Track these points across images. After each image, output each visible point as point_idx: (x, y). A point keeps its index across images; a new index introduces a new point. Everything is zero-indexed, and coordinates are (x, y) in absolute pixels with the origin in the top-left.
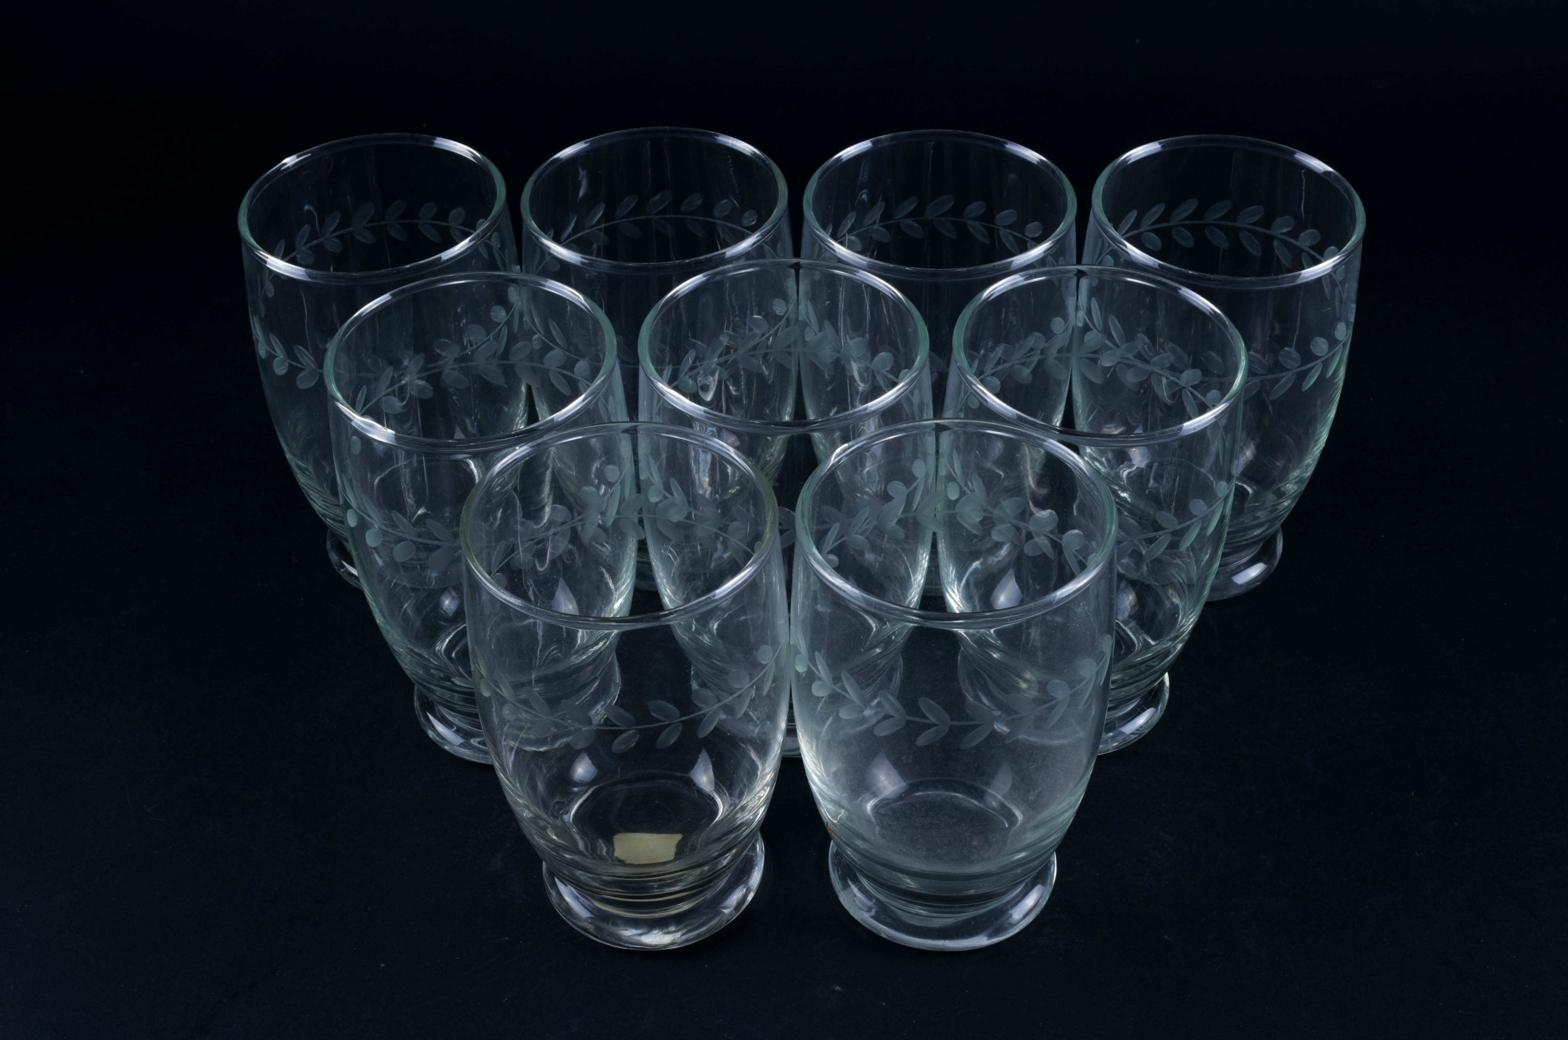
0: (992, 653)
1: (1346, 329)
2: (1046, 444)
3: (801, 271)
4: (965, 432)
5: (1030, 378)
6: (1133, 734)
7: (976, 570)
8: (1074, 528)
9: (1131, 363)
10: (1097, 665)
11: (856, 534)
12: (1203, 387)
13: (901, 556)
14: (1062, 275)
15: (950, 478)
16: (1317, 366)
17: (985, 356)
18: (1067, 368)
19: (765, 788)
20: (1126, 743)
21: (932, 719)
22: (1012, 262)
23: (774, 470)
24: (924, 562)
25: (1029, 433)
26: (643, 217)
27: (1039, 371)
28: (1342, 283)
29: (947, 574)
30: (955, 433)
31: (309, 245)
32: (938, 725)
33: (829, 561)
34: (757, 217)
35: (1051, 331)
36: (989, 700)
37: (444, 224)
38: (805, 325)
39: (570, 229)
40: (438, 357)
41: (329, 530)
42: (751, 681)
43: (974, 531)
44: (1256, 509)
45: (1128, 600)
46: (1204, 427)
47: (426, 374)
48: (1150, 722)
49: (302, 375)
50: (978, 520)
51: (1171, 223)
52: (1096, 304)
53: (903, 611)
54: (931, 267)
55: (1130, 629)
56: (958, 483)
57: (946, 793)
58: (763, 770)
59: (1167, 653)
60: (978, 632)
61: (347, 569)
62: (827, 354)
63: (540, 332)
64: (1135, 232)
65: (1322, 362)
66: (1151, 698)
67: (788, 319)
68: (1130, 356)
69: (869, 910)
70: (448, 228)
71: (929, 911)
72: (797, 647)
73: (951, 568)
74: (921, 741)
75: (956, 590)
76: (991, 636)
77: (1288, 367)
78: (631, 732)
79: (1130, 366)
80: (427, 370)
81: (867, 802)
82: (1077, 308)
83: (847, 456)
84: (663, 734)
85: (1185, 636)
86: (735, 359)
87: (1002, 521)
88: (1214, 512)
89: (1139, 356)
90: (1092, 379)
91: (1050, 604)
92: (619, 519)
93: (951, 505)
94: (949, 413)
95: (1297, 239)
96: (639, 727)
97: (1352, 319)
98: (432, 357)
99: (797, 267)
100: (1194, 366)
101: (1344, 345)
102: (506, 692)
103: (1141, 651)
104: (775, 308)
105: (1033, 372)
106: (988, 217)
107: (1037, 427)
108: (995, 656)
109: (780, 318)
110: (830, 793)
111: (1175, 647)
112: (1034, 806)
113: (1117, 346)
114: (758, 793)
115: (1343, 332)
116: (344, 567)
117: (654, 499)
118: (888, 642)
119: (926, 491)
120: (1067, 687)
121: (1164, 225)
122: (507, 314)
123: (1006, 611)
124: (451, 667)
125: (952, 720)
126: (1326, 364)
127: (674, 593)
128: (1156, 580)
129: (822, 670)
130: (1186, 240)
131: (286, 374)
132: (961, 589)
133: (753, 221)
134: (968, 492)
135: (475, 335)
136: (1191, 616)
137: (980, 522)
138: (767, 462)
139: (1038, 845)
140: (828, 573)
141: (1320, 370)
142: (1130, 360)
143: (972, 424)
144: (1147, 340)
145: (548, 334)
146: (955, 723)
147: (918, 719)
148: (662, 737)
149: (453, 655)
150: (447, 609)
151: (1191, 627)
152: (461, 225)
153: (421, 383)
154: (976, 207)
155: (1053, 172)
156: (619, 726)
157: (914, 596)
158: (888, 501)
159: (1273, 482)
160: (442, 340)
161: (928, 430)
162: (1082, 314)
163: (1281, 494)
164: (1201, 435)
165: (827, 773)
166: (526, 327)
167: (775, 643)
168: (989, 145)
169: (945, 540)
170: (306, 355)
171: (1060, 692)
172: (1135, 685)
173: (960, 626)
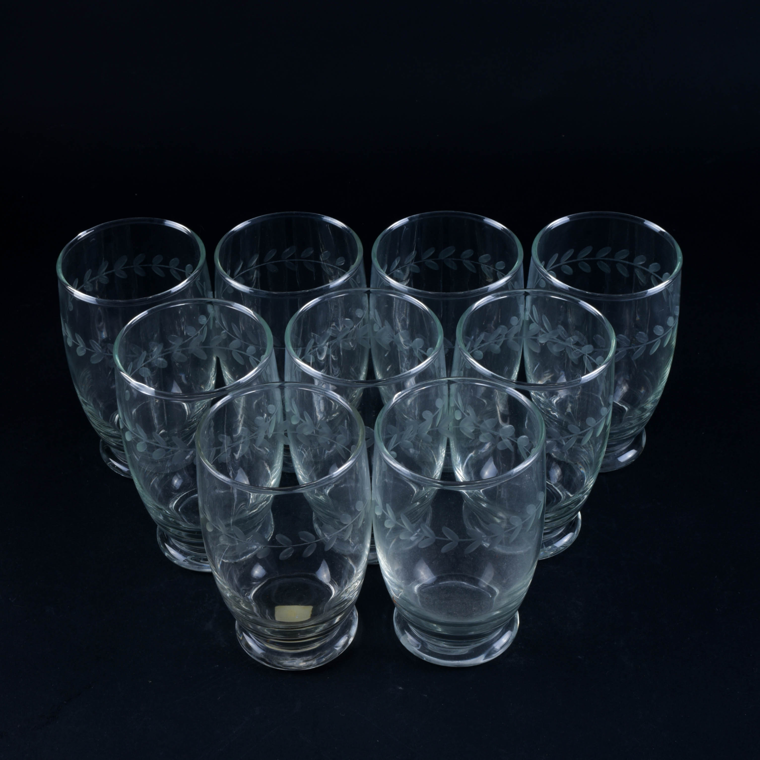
0: (482, 504)
1: (673, 320)
2: (507, 390)
3: (371, 294)
4: (464, 384)
5: (499, 351)
6: (561, 546)
7: (472, 457)
8: (523, 434)
9: (555, 341)
10: (536, 508)
11: (406, 440)
12: (593, 354)
13: (430, 451)
14: (516, 295)
15: (456, 408)
16: (657, 342)
17: (474, 340)
18: (520, 344)
19: (358, 581)
20: (558, 552)
21: (449, 538)
22: (488, 288)
23: (357, 402)
24: (443, 453)
25: (498, 384)
26: (279, 261)
27: (505, 346)
28: (672, 293)
29: (456, 461)
30: (459, 384)
31: (91, 280)
32: (452, 541)
33: (392, 455)
34: (344, 261)
35: (511, 325)
36: (480, 529)
37: (167, 267)
38: (373, 323)
39: (239, 268)
40: (171, 345)
41: (101, 440)
42: (352, 520)
43: (470, 437)
44: (629, 419)
45: (557, 473)
46: (595, 377)
47: (164, 354)
48: (570, 540)
49: (94, 356)
50: (472, 431)
51: (578, 260)
52: (535, 309)
53: (432, 481)
54: (443, 292)
55: (559, 489)
56: (461, 411)
57: (458, 582)
58: (357, 570)
59: (579, 501)
60: (473, 492)
61: (112, 462)
62: (386, 340)
63: (225, 329)
64: (558, 265)
65: (661, 339)
66: (571, 527)
67: (364, 320)
68: (555, 337)
69: (418, 646)
70: (169, 269)
71: (450, 645)
72: (376, 501)
73: (458, 457)
74: (444, 550)
75: (461, 469)
76: (481, 494)
77: (642, 342)
78: (290, 548)
79: (555, 343)
80: (164, 352)
81: (415, 586)
82: (525, 309)
83: (400, 398)
84: (306, 549)
85: (588, 491)
86: (336, 343)
87: (485, 431)
88: (599, 424)
89: (559, 337)
90: (534, 350)
91: (510, 476)
92: (276, 434)
93: (457, 423)
94: (455, 373)
95: (648, 268)
96: (294, 546)
97: (677, 313)
98: (166, 345)
99: (368, 293)
100: (589, 343)
101: (673, 329)
102: (222, 529)
103: (565, 500)
104: (357, 314)
105: (501, 347)
106: (475, 258)
107: (502, 381)
108: (483, 505)
109: (359, 319)
110: (395, 581)
111: (583, 497)
112: (505, 586)
113: (548, 332)
114: (354, 583)
115: (672, 322)
116: (110, 461)
117: (294, 422)
118: (423, 499)
119: (443, 416)
120: (520, 520)
121: (574, 261)
122: (207, 319)
123: (489, 480)
124: (178, 516)
125: (460, 538)
126: (663, 339)
127: (305, 473)
128: (572, 460)
129: (390, 513)
130: (587, 269)
131: (84, 355)
132: (463, 469)
133: (342, 263)
134: (466, 415)
135: (190, 331)
136: (591, 480)
137: (473, 432)
138: (353, 398)
139: (507, 607)
140: (393, 462)
141: (660, 343)
142: (555, 340)
143: (468, 380)
144: (563, 329)
145: (231, 330)
146: (461, 540)
147: (442, 539)
148: (305, 551)
149: (179, 510)
150: (176, 485)
151: (592, 486)
152: (176, 267)
153: (161, 359)
154: (468, 253)
155: (510, 234)
156: (283, 545)
157: (437, 473)
158: (423, 422)
159: (639, 404)
160: (173, 335)
161: (444, 383)
162: (528, 313)
163: (644, 410)
164: (594, 382)
165: (393, 569)
166: (217, 326)
167: (364, 500)
168: (474, 219)
169: (454, 442)
170: (97, 346)
171: (517, 523)
172: (562, 519)
173: (463, 488)
